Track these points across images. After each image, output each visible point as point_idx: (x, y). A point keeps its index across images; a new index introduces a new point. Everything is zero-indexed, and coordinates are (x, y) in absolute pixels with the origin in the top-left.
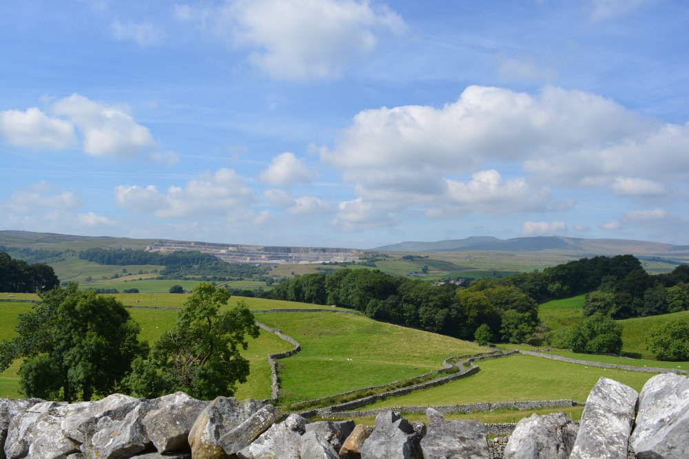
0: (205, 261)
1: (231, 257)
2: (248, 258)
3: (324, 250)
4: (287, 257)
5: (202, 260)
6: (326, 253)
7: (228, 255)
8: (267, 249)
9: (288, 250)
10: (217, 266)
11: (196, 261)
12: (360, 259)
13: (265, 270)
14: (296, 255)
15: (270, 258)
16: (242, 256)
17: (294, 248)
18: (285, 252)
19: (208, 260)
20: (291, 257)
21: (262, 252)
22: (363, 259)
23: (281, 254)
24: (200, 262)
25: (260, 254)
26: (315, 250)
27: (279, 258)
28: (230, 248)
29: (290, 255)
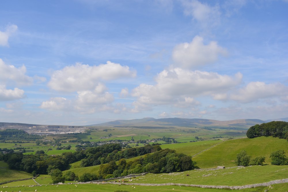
0: (19, 133)
1: (32, 130)
2: (40, 131)
3: (73, 127)
4: (57, 130)
5: (17, 133)
6: (74, 128)
7: (32, 129)
8: (49, 127)
9: (58, 127)
10: (23, 136)
11: (14, 133)
12: (85, 131)
13: (43, 137)
14: (61, 129)
15: (50, 131)
16: (37, 130)
17: (61, 126)
18: (57, 128)
19: (20, 133)
20: (59, 130)
21: (47, 128)
22: (86, 131)
23: (55, 129)
24: (16, 134)
25: (46, 129)
26: (70, 127)
27: (53, 131)
28: (34, 127)
29: (59, 129)
